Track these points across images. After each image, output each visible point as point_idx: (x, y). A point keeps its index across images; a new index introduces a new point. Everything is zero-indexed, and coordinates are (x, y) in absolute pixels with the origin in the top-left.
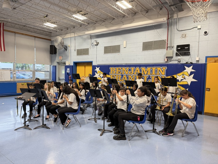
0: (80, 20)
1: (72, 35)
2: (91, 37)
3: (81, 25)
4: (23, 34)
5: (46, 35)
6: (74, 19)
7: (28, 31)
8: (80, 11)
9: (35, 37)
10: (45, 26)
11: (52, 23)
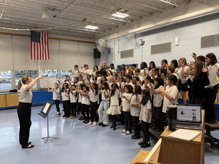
0: (121, 19)
1: (116, 36)
2: (136, 35)
3: (124, 24)
4: (66, 40)
5: (90, 38)
6: (114, 19)
7: (72, 35)
8: (120, 9)
9: (79, 41)
10: (86, 29)
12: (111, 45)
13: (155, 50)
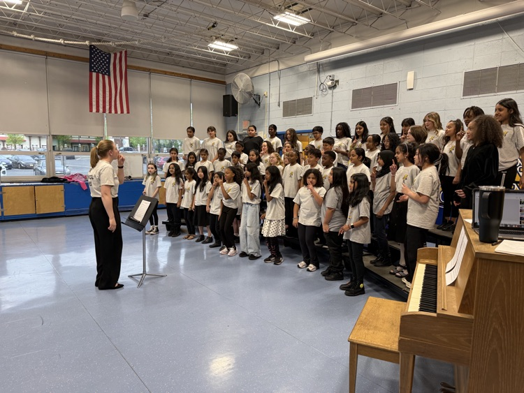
0: (293, 27)
1: (274, 67)
2: (320, 67)
3: (295, 40)
4: (165, 73)
5: (215, 71)
6: (276, 26)
7: (176, 64)
8: (293, 5)
9: (191, 77)
10: (211, 49)
11: (227, 41)
12: (263, 88)
13: (361, 98)
